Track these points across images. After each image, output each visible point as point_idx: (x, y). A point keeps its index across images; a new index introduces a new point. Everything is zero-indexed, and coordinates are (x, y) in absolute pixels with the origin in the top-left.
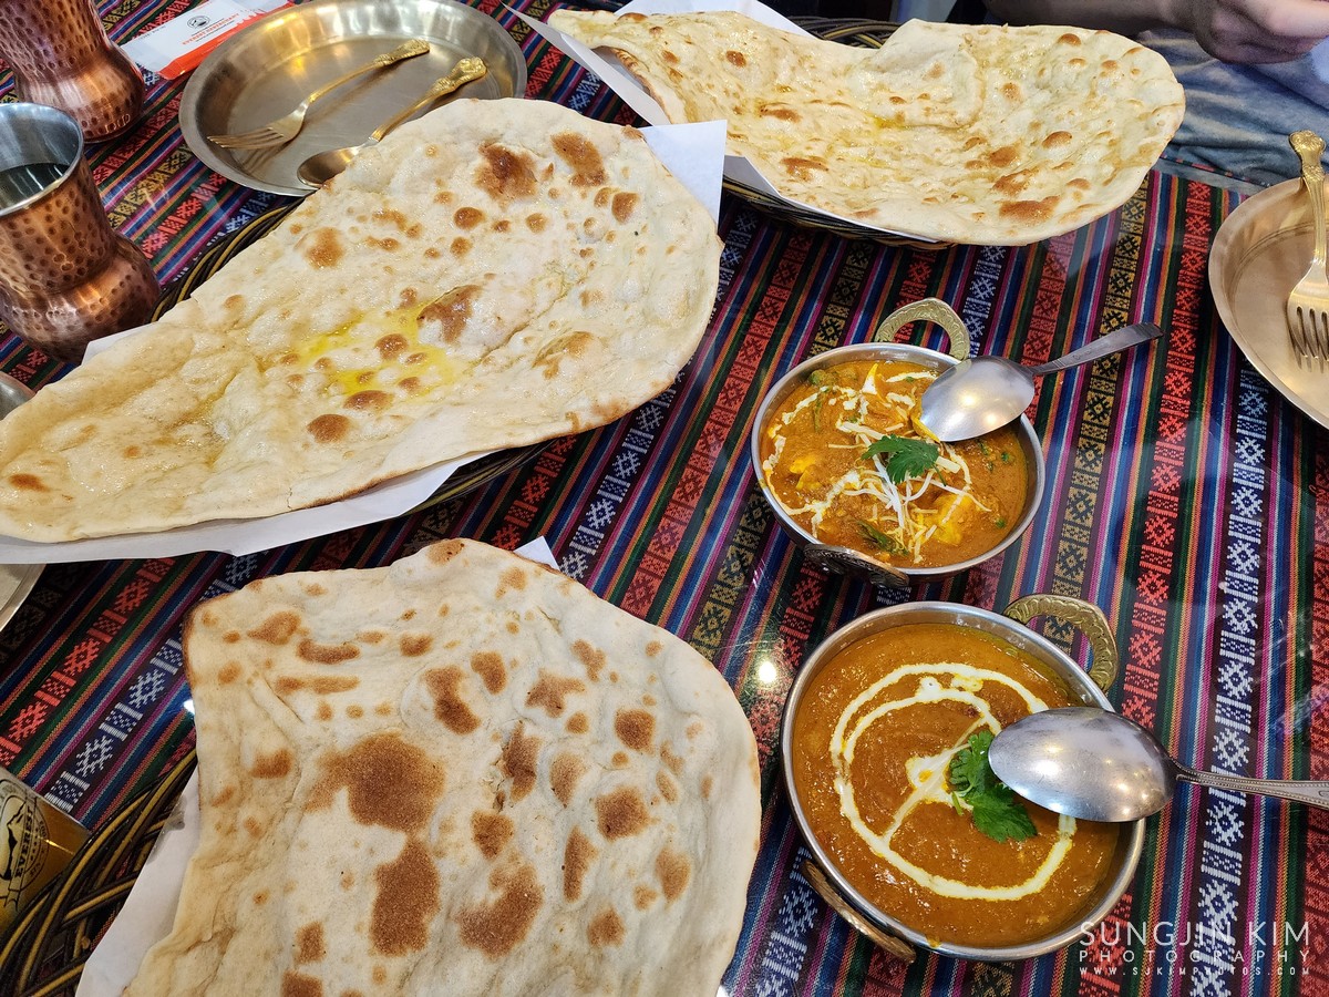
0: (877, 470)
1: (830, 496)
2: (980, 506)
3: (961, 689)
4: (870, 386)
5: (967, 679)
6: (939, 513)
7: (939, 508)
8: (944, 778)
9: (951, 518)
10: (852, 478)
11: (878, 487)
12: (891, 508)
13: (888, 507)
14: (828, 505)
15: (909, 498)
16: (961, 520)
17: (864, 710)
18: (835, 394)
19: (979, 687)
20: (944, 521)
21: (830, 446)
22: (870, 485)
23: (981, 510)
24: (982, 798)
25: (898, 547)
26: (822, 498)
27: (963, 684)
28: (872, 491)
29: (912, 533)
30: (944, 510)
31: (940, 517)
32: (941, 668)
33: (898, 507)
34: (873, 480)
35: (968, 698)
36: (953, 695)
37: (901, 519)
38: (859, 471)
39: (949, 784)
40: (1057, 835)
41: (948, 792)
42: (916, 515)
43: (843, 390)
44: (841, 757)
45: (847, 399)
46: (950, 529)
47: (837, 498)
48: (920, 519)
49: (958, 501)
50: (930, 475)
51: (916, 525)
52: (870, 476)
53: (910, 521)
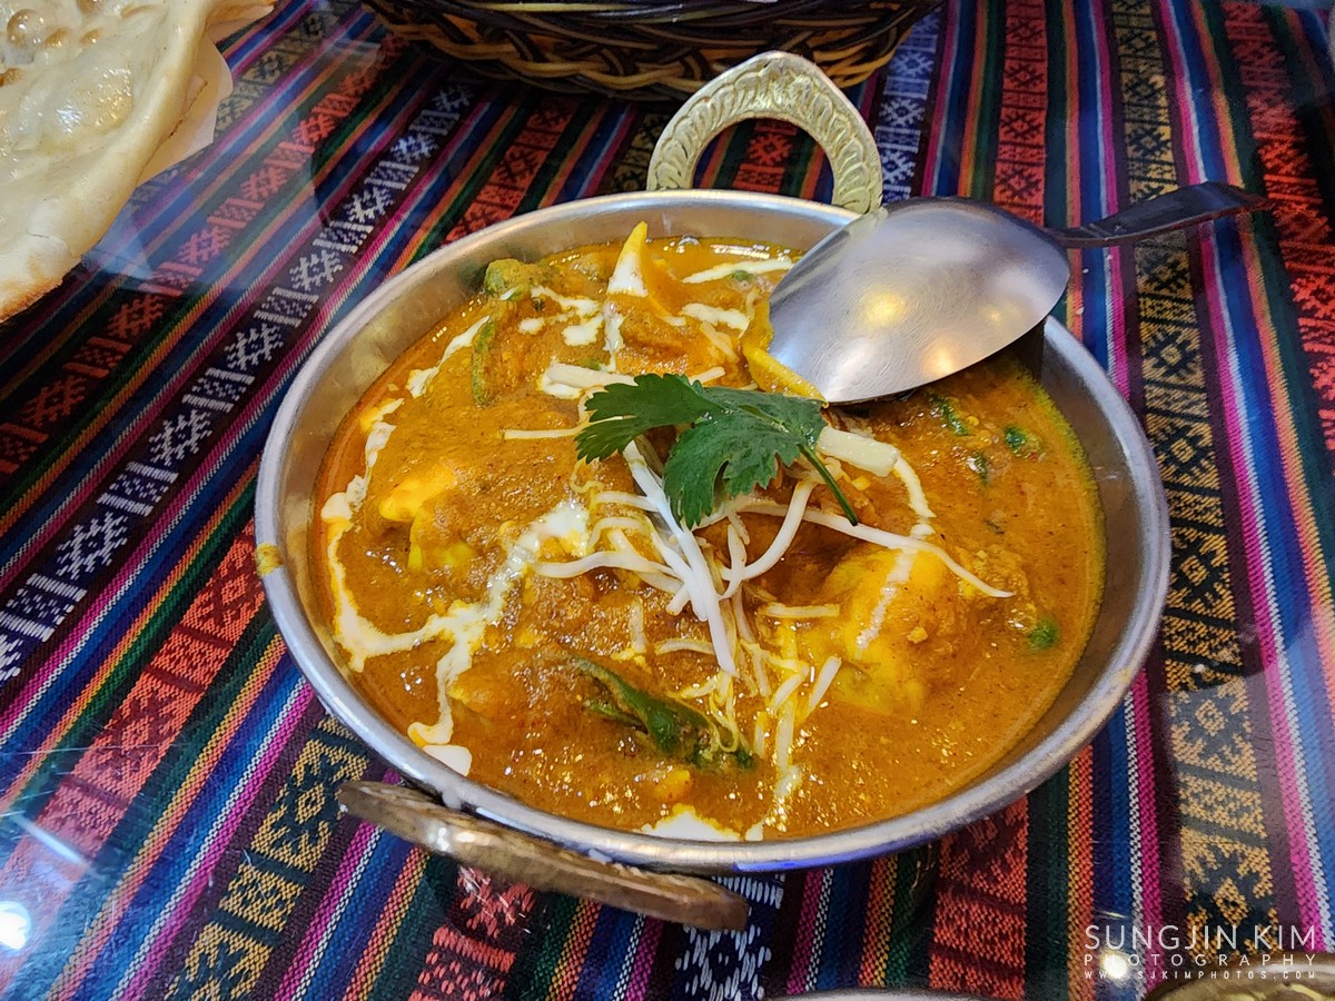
0: (637, 490)
1: (499, 584)
2: (971, 583)
4: (627, 279)
6: (845, 615)
7: (843, 600)
9: (885, 630)
10: (567, 522)
11: (639, 542)
12: (688, 611)
13: (675, 607)
14: (493, 613)
15: (739, 572)
16: (919, 634)
18: (540, 308)
20: (862, 640)
21: (511, 435)
22: (618, 539)
23: (979, 598)
25: (717, 742)
26: (476, 595)
28: (624, 556)
29: (764, 690)
30: (857, 609)
31: (847, 630)
33: (707, 606)
34: (625, 522)
37: (723, 645)
38: (584, 500)
42: (771, 622)
43: (565, 303)
45: (576, 321)
46: (887, 664)
47: (519, 586)
48: (786, 638)
49: (900, 571)
50: (801, 496)
51: (774, 660)
52: (617, 511)
53: (754, 648)
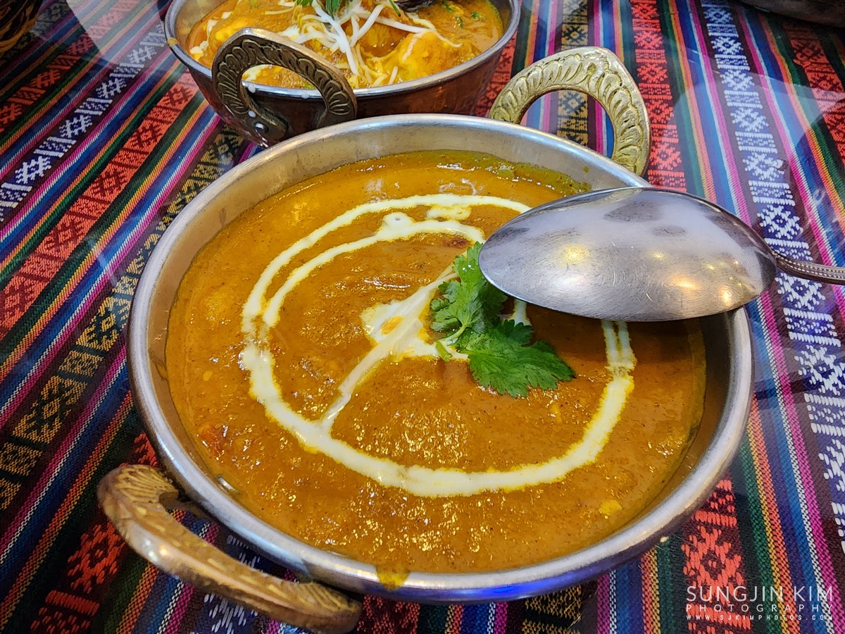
0: (317, 15)
2: (448, 43)
3: (441, 219)
5: (448, 208)
6: (398, 51)
8: (421, 324)
9: (413, 52)
10: (291, 32)
11: (318, 30)
12: (338, 52)
13: (334, 51)
15: (358, 32)
16: (426, 54)
17: (300, 260)
19: (466, 214)
20: (405, 58)
21: (268, 13)
22: (310, 30)
23: (451, 47)
24: (483, 341)
27: (443, 213)
28: (312, 34)
30: (403, 47)
31: (399, 57)
32: (412, 202)
33: (346, 49)
34: (313, 24)
35: (452, 228)
36: (430, 226)
37: (353, 63)
39: (430, 331)
40: (607, 372)
41: (430, 342)
44: (258, 320)
46: (414, 64)
48: (379, 68)
49: (419, 35)
51: (374, 73)
52: (310, 20)
53: (365, 67)
